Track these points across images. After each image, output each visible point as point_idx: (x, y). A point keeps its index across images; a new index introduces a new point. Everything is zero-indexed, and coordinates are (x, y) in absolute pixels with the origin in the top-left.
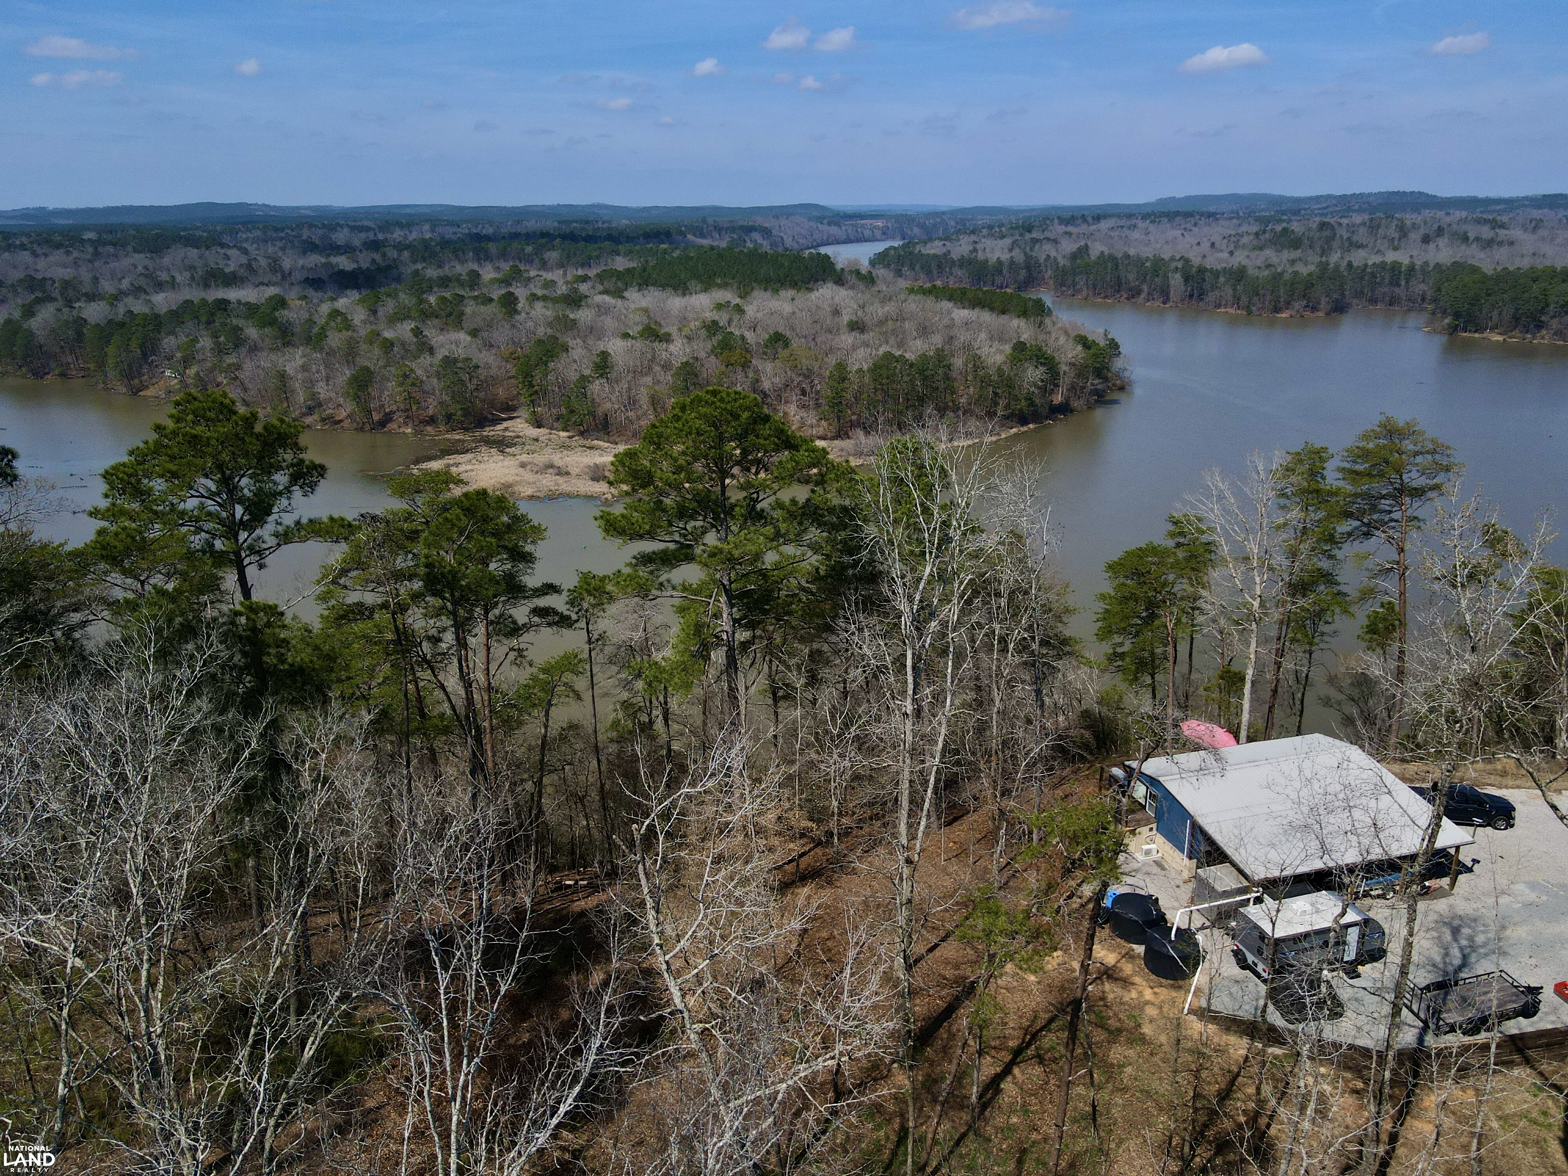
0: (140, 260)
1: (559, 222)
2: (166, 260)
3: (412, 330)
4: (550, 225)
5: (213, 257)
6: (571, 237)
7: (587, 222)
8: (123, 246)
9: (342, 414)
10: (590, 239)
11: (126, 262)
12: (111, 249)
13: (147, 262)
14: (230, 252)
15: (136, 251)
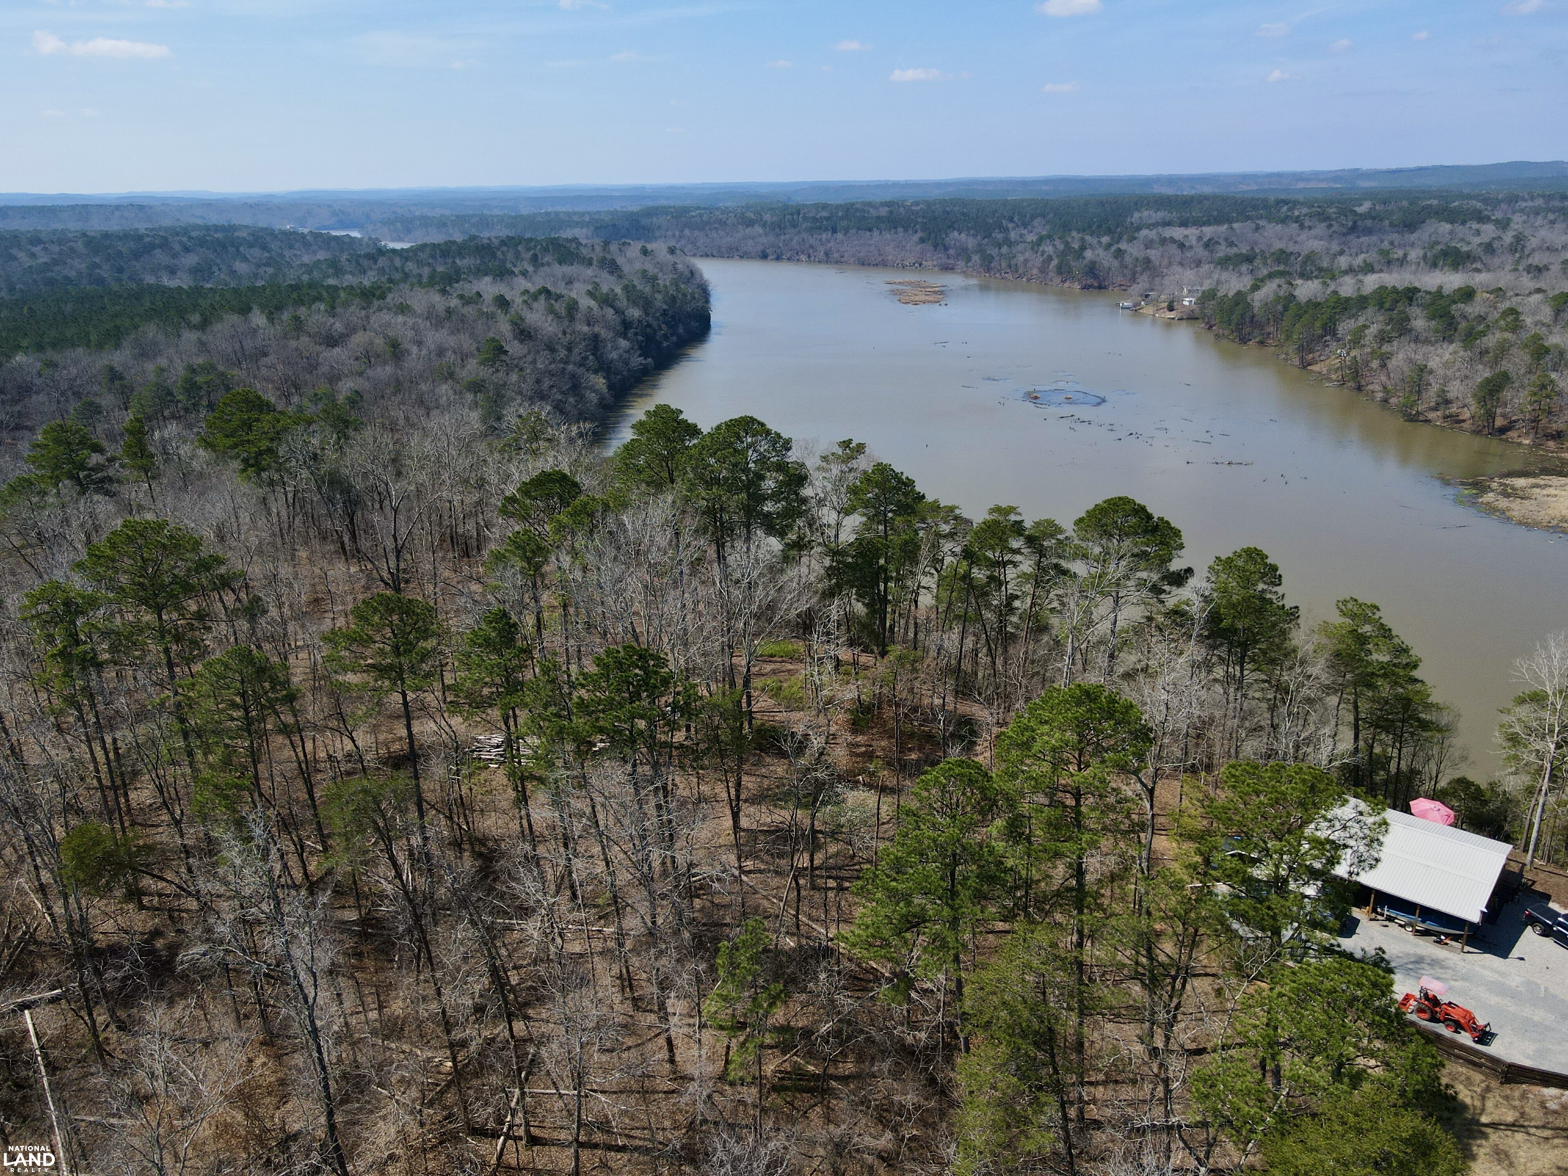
9: (1466, 414)
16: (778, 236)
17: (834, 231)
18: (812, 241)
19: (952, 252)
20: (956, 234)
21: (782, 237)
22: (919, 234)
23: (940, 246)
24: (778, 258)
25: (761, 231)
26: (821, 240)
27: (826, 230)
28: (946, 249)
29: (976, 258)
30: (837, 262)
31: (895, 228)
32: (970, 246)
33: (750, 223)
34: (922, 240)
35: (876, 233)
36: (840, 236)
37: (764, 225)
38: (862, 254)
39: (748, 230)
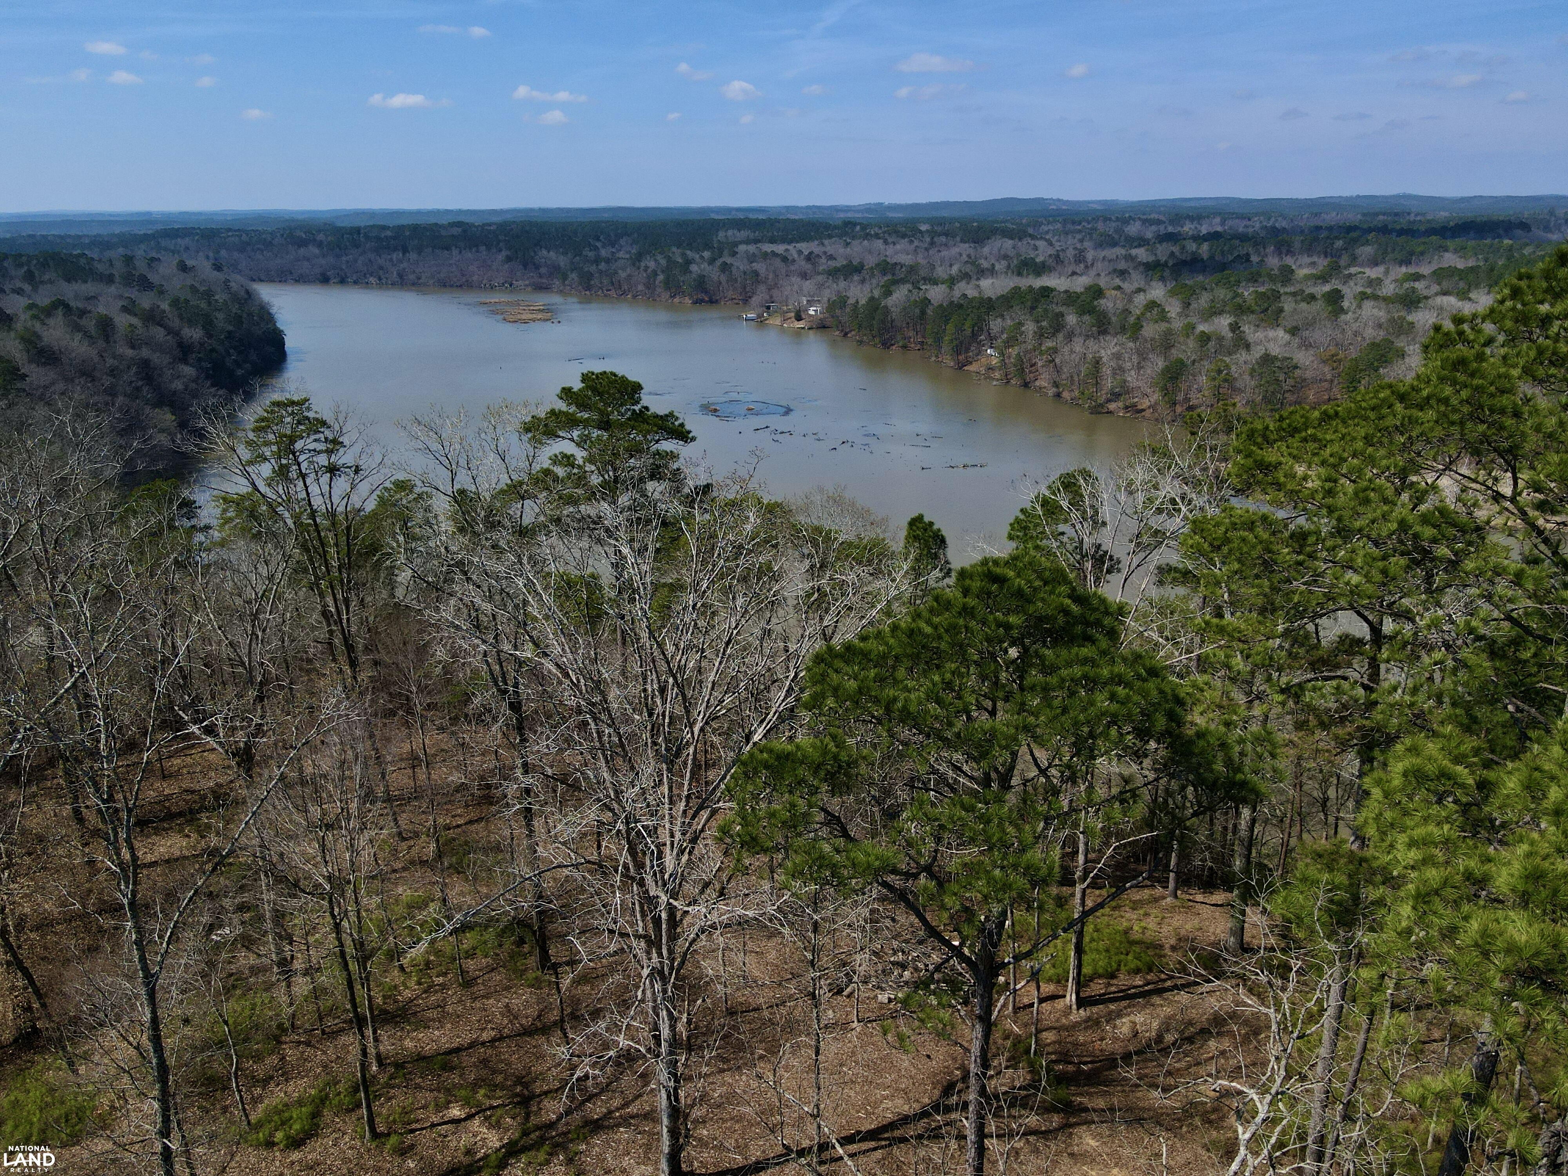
0: (965, 249)
1: (1364, 215)
2: (986, 250)
3: (1230, 324)
4: (1354, 218)
5: (1024, 248)
6: (1384, 230)
7: (1396, 214)
8: (954, 237)
10: (1409, 232)
11: (955, 251)
12: (943, 239)
13: (971, 252)
14: (1039, 243)
15: (963, 241)
16: (338, 256)
17: (405, 250)
18: (381, 261)
19: (543, 270)
20: (544, 252)
21: (344, 258)
22: (504, 253)
23: (529, 264)
24: (343, 281)
25: (317, 251)
26: (391, 260)
27: (395, 249)
28: (537, 267)
29: (574, 276)
30: (413, 284)
31: (477, 246)
32: (562, 264)
33: (302, 243)
34: (509, 259)
35: (455, 252)
36: (413, 256)
37: (320, 245)
38: (442, 275)
39: (302, 251)
